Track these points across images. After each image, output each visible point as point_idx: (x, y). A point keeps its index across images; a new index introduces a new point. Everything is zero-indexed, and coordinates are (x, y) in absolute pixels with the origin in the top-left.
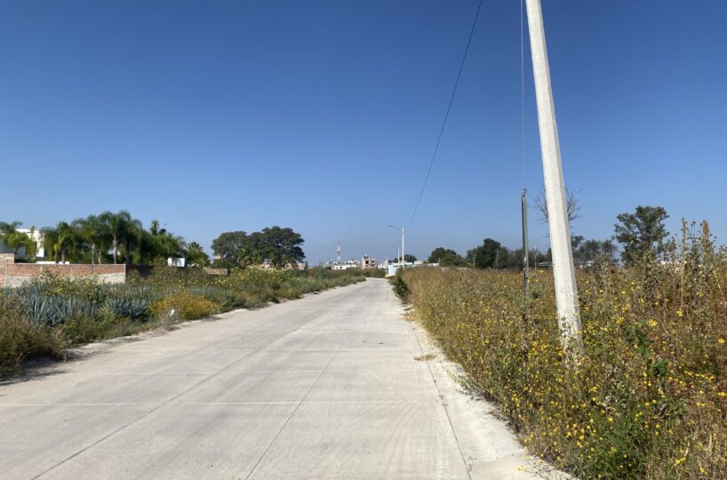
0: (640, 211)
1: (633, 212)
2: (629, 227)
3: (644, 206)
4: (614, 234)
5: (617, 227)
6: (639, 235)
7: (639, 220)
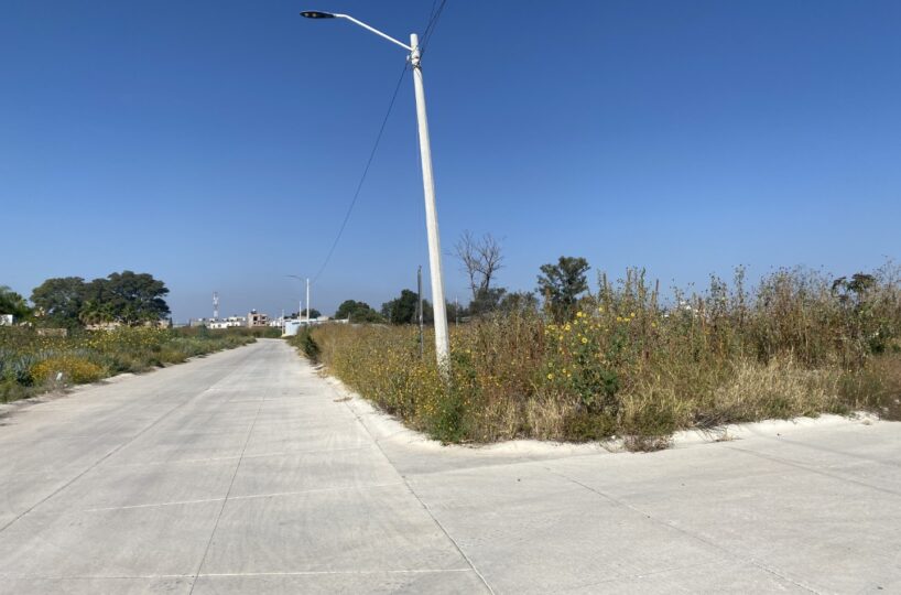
0: (563, 262)
1: (556, 263)
2: (551, 278)
3: (566, 257)
4: (538, 286)
5: (541, 278)
6: (561, 288)
7: (562, 272)
